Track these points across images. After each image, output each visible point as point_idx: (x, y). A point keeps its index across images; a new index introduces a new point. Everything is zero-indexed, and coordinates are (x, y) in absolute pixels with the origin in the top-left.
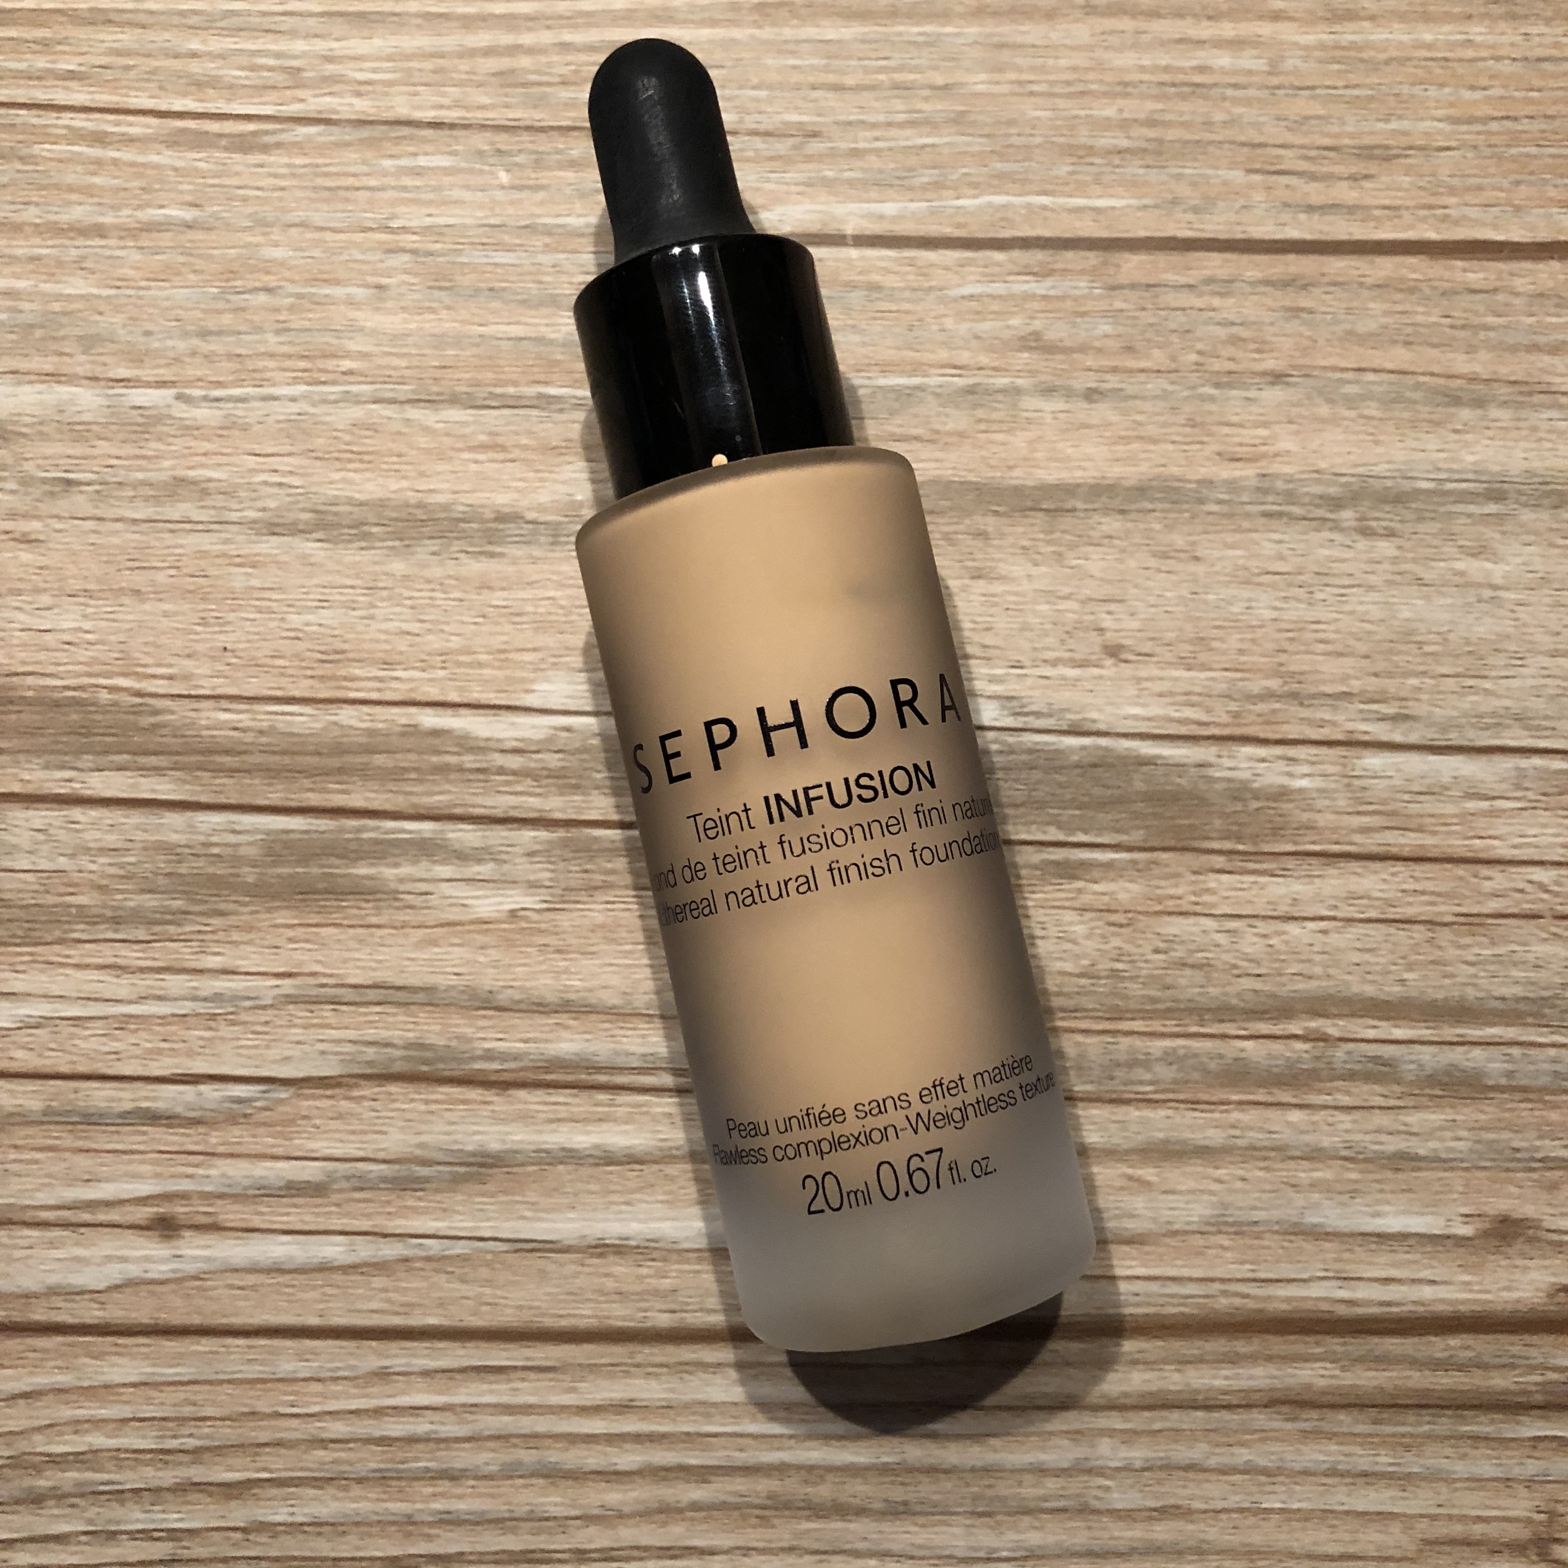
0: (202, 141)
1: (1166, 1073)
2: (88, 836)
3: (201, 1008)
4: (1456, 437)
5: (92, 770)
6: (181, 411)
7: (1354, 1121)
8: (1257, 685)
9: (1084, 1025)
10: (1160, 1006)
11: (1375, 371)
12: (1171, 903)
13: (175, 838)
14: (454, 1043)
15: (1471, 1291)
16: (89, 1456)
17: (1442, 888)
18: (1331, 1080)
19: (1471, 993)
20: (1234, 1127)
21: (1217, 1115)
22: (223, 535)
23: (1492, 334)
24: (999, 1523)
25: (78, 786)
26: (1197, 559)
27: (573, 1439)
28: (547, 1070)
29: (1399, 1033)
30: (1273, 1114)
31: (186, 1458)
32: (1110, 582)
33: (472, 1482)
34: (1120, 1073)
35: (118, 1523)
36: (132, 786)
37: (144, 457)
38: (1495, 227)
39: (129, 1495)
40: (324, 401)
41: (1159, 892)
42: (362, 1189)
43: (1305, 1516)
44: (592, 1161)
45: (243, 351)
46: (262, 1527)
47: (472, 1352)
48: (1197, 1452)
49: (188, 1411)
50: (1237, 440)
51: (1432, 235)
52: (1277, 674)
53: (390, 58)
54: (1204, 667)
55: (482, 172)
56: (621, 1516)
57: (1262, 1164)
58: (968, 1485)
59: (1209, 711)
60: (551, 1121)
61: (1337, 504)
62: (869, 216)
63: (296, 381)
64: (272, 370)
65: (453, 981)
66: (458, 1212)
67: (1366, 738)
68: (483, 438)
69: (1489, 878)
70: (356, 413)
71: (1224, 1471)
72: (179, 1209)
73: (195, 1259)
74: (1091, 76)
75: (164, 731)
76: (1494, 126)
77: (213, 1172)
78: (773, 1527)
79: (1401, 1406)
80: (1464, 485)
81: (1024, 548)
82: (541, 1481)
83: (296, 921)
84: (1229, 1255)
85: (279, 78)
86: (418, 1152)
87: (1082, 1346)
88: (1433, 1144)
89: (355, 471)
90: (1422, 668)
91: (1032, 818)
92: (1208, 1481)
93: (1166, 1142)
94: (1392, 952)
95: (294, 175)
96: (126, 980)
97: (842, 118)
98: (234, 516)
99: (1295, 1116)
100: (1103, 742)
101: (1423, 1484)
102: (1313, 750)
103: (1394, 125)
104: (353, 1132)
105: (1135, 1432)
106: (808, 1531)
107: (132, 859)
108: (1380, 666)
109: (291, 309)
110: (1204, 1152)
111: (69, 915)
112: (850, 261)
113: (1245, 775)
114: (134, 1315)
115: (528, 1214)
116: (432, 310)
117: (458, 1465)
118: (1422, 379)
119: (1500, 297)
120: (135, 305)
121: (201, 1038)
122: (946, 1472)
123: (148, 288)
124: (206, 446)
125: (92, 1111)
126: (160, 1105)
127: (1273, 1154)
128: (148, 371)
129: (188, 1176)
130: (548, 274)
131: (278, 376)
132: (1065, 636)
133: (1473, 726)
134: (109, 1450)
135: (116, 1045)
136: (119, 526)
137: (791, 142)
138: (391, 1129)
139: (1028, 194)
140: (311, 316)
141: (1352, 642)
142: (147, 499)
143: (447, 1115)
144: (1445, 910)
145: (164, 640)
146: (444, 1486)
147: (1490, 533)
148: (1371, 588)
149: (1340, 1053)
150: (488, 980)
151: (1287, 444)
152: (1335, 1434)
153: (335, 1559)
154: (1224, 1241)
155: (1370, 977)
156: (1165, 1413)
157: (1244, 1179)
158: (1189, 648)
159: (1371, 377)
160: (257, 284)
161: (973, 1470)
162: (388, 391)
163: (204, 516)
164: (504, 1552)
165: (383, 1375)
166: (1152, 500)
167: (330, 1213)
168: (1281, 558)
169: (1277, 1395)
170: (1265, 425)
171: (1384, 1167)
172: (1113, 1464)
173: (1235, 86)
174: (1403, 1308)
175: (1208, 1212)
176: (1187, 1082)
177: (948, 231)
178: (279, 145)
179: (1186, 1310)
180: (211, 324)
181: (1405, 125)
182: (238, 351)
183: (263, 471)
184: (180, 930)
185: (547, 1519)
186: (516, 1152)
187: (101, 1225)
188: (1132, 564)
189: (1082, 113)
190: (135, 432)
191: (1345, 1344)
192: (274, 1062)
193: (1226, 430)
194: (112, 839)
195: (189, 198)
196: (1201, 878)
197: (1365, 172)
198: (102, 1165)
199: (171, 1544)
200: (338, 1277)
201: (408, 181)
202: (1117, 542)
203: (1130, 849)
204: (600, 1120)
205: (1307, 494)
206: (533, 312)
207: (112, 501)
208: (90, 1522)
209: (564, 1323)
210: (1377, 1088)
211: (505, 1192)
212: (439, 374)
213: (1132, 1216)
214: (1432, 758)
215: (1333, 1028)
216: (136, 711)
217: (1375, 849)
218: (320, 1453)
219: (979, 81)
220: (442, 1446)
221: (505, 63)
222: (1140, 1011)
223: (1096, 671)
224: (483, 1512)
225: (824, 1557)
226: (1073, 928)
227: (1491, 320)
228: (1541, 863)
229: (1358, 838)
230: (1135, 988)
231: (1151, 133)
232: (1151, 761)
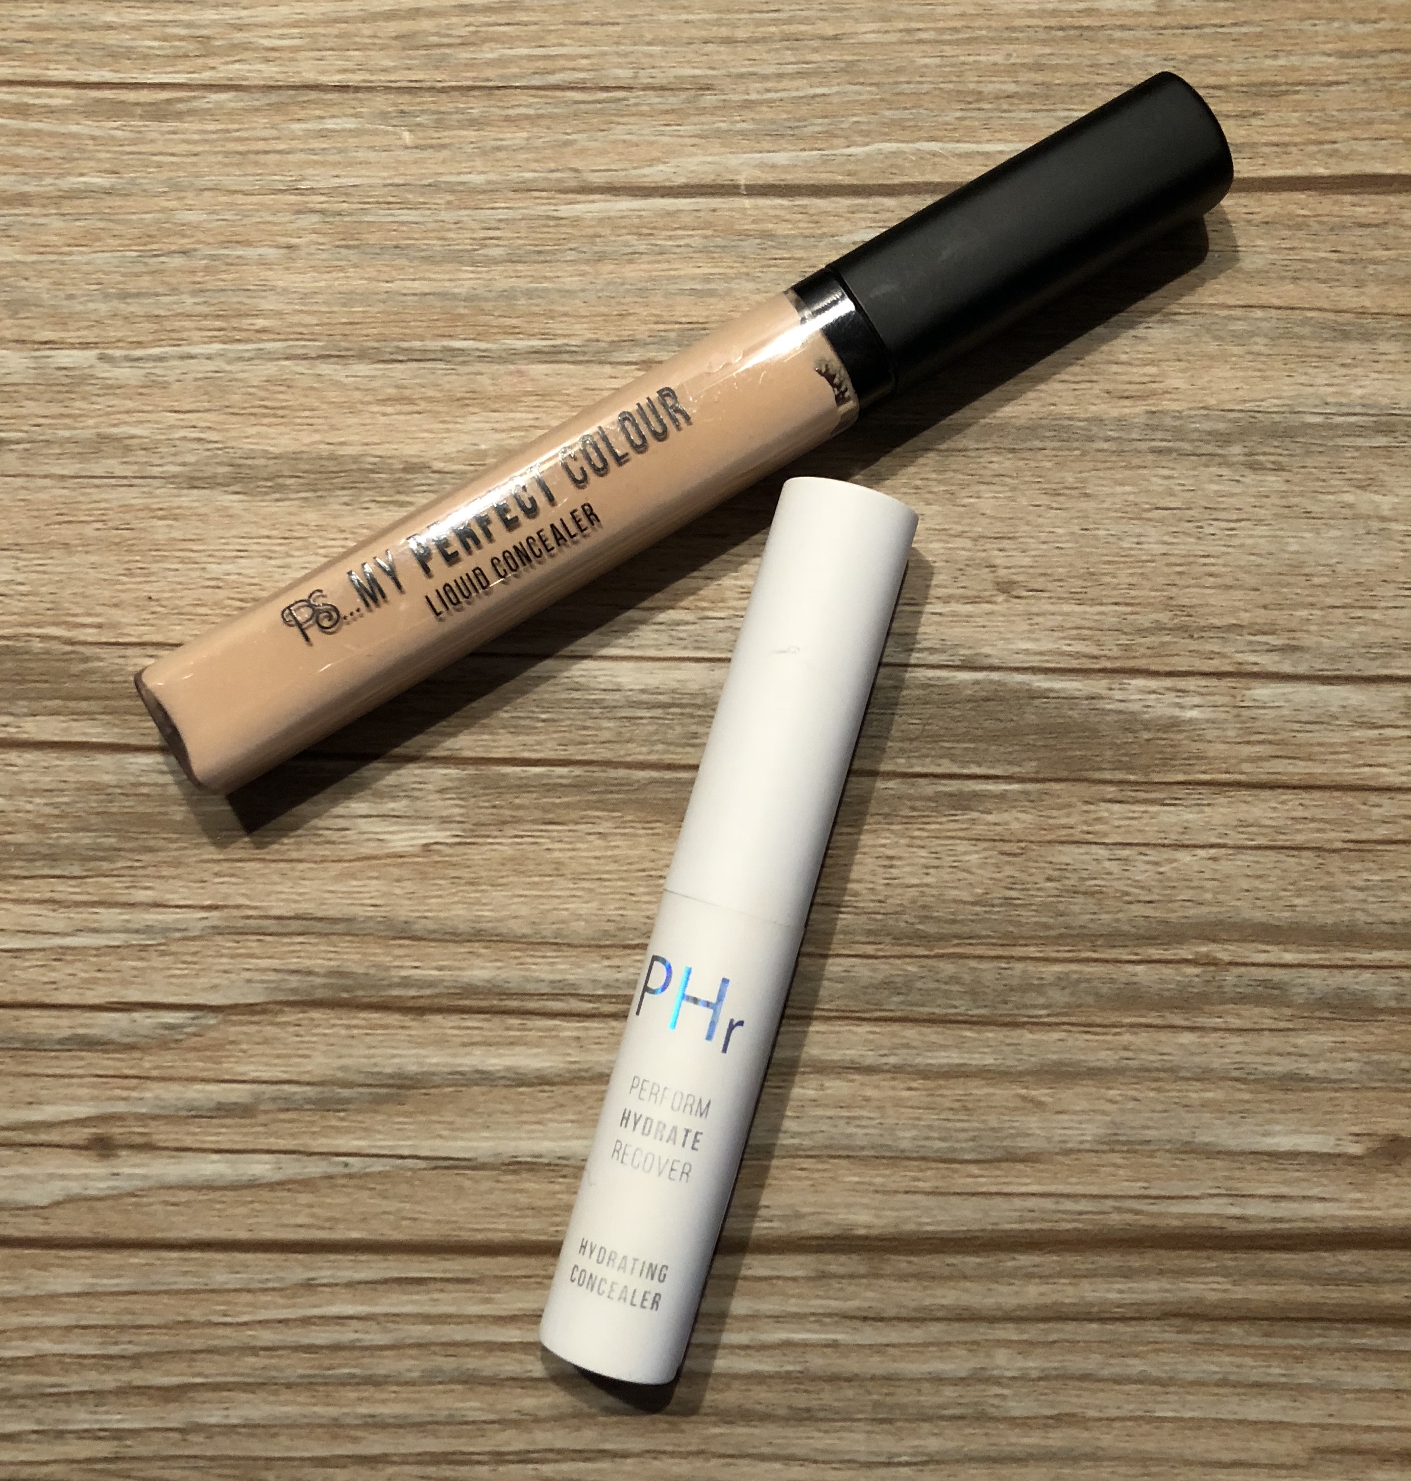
0: (118, 110)
2: (25, 777)
3: (135, 940)
4: (1344, 371)
5: (26, 715)
6: (105, 371)
7: (1246, 1043)
8: (1146, 619)
9: (980, 951)
10: (1052, 933)
11: (1263, 307)
12: (1064, 832)
13: (107, 778)
14: (372, 971)
15: (1361, 1208)
16: (37, 1361)
17: (1331, 815)
18: (1222, 1003)
19: (1361, 917)
20: (1126, 1049)
21: (1109, 1038)
22: (146, 489)
23: (1380, 268)
24: (900, 1429)
25: (14, 730)
26: (1087, 495)
27: (491, 1347)
28: (461, 996)
29: (1289, 957)
30: (1163, 1036)
31: (127, 1363)
32: (1002, 519)
33: (395, 1388)
34: (1014, 998)
35: (66, 1422)
36: (65, 730)
37: (68, 416)
38: (1384, 160)
39: (73, 1397)
40: (240, 359)
41: (1051, 821)
42: (288, 1110)
43: (1198, 1424)
44: (503, 1082)
45: (162, 313)
46: (198, 1428)
47: (392, 1264)
48: (1092, 1363)
49: (126, 1319)
50: (1125, 378)
51: (1321, 171)
52: (1167, 607)
53: (295, 25)
54: (1094, 602)
55: (386, 133)
56: (537, 1420)
57: (1155, 1085)
58: (870, 1393)
59: (1099, 644)
60: (464, 1045)
61: (1225, 439)
62: (761, 166)
63: (212, 340)
64: (189, 330)
65: (371, 912)
66: (379, 1132)
67: (1256, 669)
68: (392, 391)
69: (1379, 806)
70: (271, 369)
71: (1118, 1380)
72: (116, 1131)
73: (130, 1176)
74: (980, 22)
75: (94, 677)
76: (1384, 59)
77: (148, 1095)
78: (682, 1431)
79: (1293, 1319)
80: (1353, 419)
81: (917, 488)
82: (459, 1387)
83: (221, 857)
84: (1121, 1172)
85: (190, 47)
86: (340, 1075)
87: (978, 1260)
88: (1322, 1066)
89: (269, 425)
90: (1310, 599)
91: (924, 751)
92: (1102, 1390)
93: (1060, 1063)
94: (1283, 878)
95: (206, 141)
96: (62, 913)
97: (733, 71)
98: (156, 471)
99: (1187, 1038)
100: (995, 676)
101: (1314, 1395)
102: (1203, 682)
103: (1282, 62)
104: (279, 1056)
105: (1032, 1344)
106: (715, 1436)
107: (66, 799)
108: (1268, 599)
109: (207, 270)
110: (1096, 1074)
111: (7, 853)
112: (744, 210)
113: (1136, 707)
114: (76, 1229)
115: (445, 1133)
116: (342, 269)
117: (382, 1371)
118: (1310, 314)
119: (1390, 230)
120: (60, 271)
121: (134, 968)
122: (848, 1380)
123: (70, 254)
124: (130, 404)
125: (32, 1037)
126: (96, 1032)
127: (1162, 1075)
128: (72, 334)
129: (124, 1099)
130: (450, 230)
131: (196, 335)
132: (958, 573)
133: (1361, 655)
134: (54, 1355)
135: (53, 976)
136: (47, 482)
137: (683, 95)
138: (315, 1054)
139: (918, 140)
140: (224, 276)
141: (1241, 575)
142: (73, 456)
143: (368, 1039)
144: (1334, 837)
145: (91, 591)
146: (368, 1392)
147: (1378, 465)
148: (1259, 522)
149: (1230, 977)
150: (404, 911)
151: (1177, 381)
152: (1227, 1346)
153: (268, 1459)
154: (1117, 1158)
155: (1259, 903)
156: (1059, 1325)
157: (1136, 1100)
158: (1080, 583)
159: (1259, 313)
160: (173, 248)
161: (873, 1378)
162: (299, 347)
163: (128, 471)
164: (426, 1453)
165: (309, 1286)
166: (1043, 438)
167: (257, 1133)
168: (1172, 494)
169: (1170, 1308)
170: (1152, 363)
171: (1274, 1088)
172: (1009, 1374)
173: (1123, 27)
174: (1293, 1225)
175: (1102, 1131)
176: (1080, 1006)
177: (840, 179)
178: (192, 112)
179: (1080, 1226)
180: (131, 287)
181: (1295, 60)
182: (156, 312)
183: (183, 427)
184: (112, 866)
185: (466, 1423)
186: (434, 1074)
187: (41, 1145)
188: (1024, 502)
189: (971, 59)
190: (59, 392)
191: (1236, 1259)
192: (204, 990)
193: (1115, 368)
194: (46, 781)
195: (107, 166)
196: (1092, 807)
197: (1253, 109)
198: (42, 1088)
199: (115, 1443)
200: (265, 1194)
201: (317, 144)
202: (1007, 480)
203: (1022, 780)
204: (512, 1044)
205: (1196, 430)
206: (437, 269)
207: (40, 458)
208: (39, 1421)
209: (480, 1237)
210: (1267, 1011)
211: (423, 1113)
212: (347, 330)
213: (1028, 1135)
214: (1320, 688)
215: (1221, 953)
216: (66, 658)
217: (1264, 778)
218: (251, 1360)
219: (868, 31)
220: (367, 1353)
221: (406, 26)
222: (1032, 938)
223: (988, 607)
224: (406, 1417)
225: (730, 1460)
226: (967, 858)
227: (1380, 253)
229: (1246, 767)
230: (1026, 915)
231: (1039, 77)
232: (1043, 695)
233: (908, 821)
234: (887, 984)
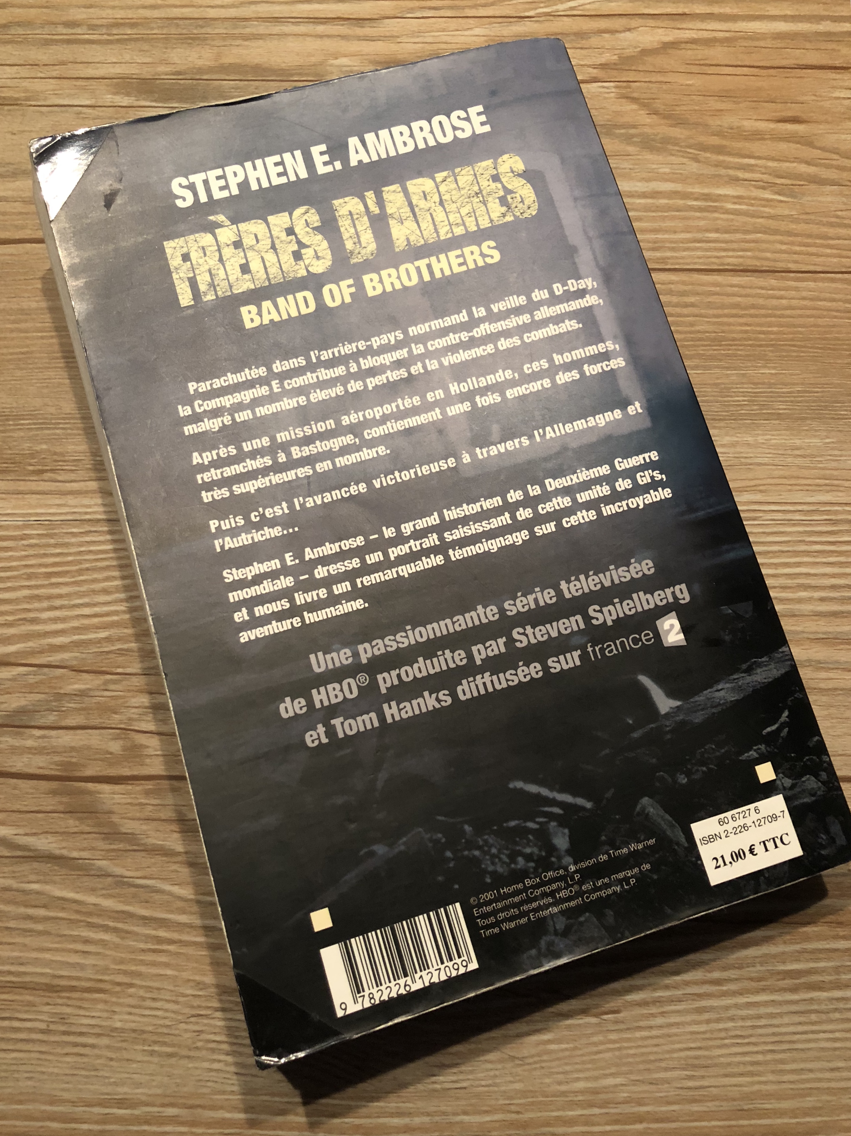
1: (153, 25)
3: (422, 34)
7: (101, 15)
9: (175, 36)
10: (154, 41)
12: (149, 66)
14: (352, 28)
17: (71, 71)
18: (107, 25)
19: (65, 46)
20: (136, 13)
21: (140, 16)
28: (326, 22)
29: (87, 36)
30: (124, 17)
34: (166, 25)
41: (152, 69)
57: (128, 5)
69: (57, 74)
88: (80, 11)
93: (155, 9)
94: (87, 55)
99: (119, 16)
126: (434, 11)
135: (446, 25)
138: (368, 7)
143: (351, 11)
144: (70, 66)
149: (104, 31)
150: (343, 43)
171: (94, 5)
176: (147, 23)
192: (402, 22)
196: (140, 72)
203: (160, 79)
210: (94, 23)
214: (71, 103)
222: (160, 40)
226: (177, 59)
228: (41, 78)
229: (94, 83)
230: (161, 45)
232: (152, 101)
233: (194, 68)
234: (202, 27)
